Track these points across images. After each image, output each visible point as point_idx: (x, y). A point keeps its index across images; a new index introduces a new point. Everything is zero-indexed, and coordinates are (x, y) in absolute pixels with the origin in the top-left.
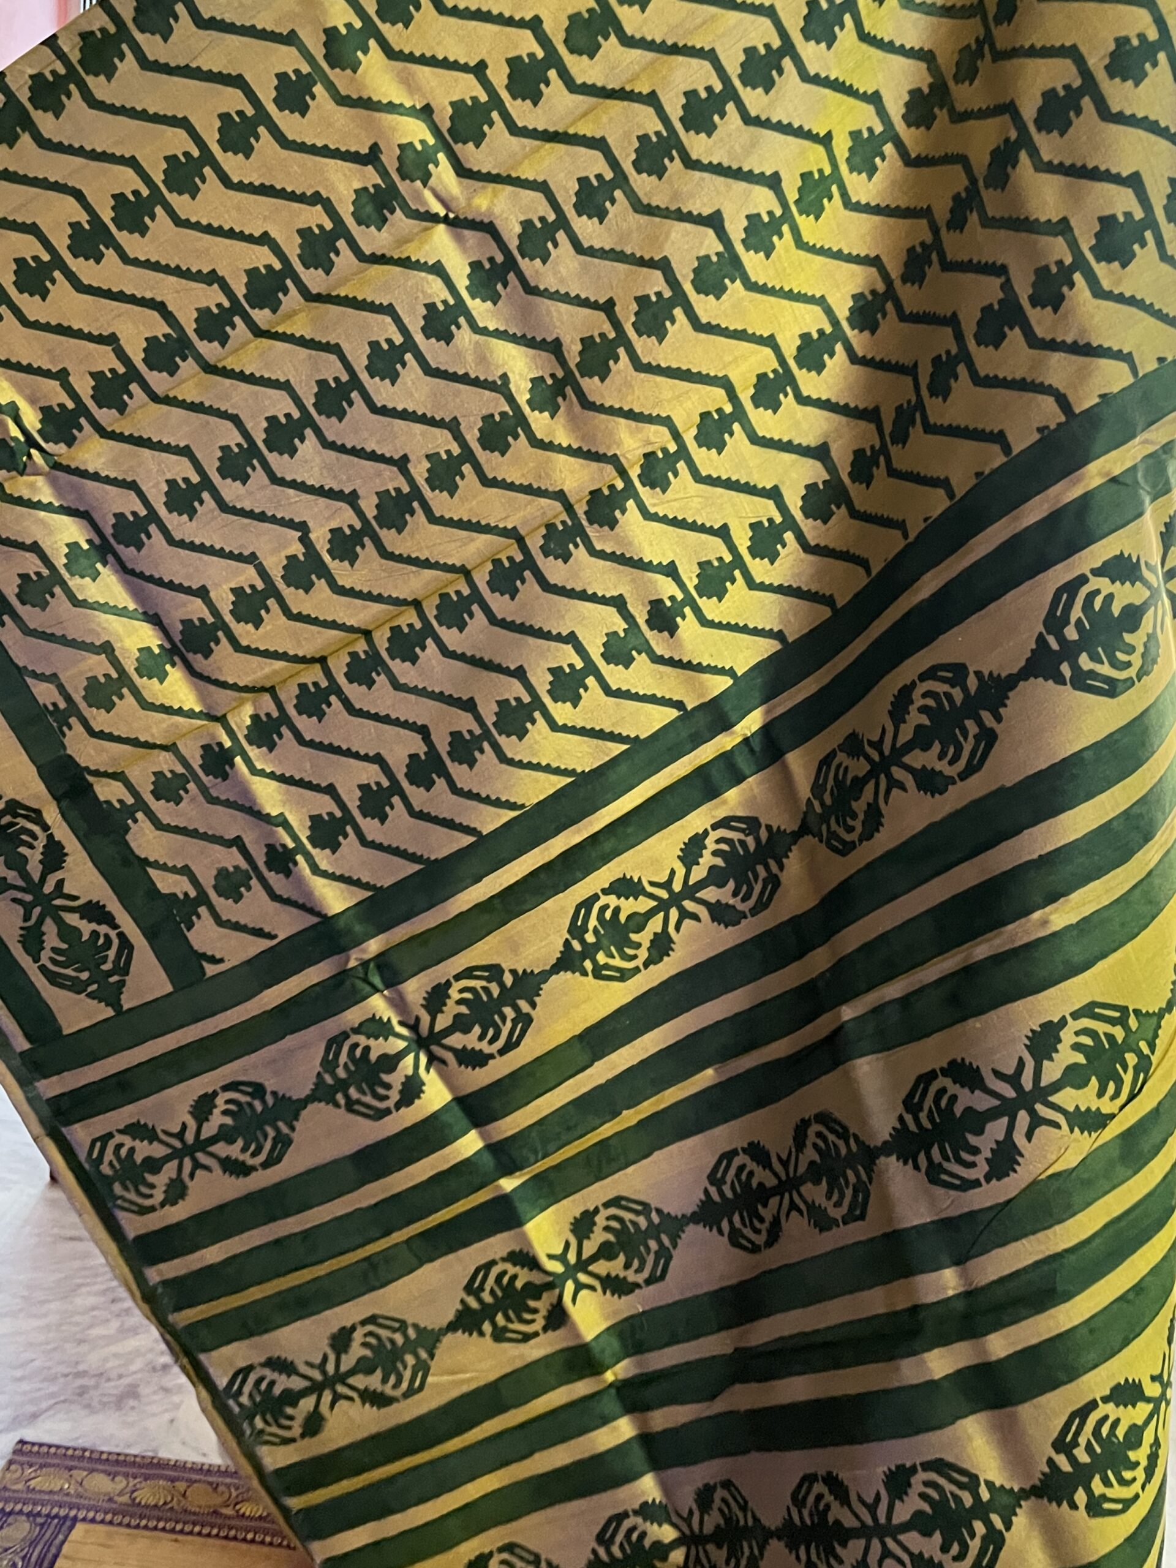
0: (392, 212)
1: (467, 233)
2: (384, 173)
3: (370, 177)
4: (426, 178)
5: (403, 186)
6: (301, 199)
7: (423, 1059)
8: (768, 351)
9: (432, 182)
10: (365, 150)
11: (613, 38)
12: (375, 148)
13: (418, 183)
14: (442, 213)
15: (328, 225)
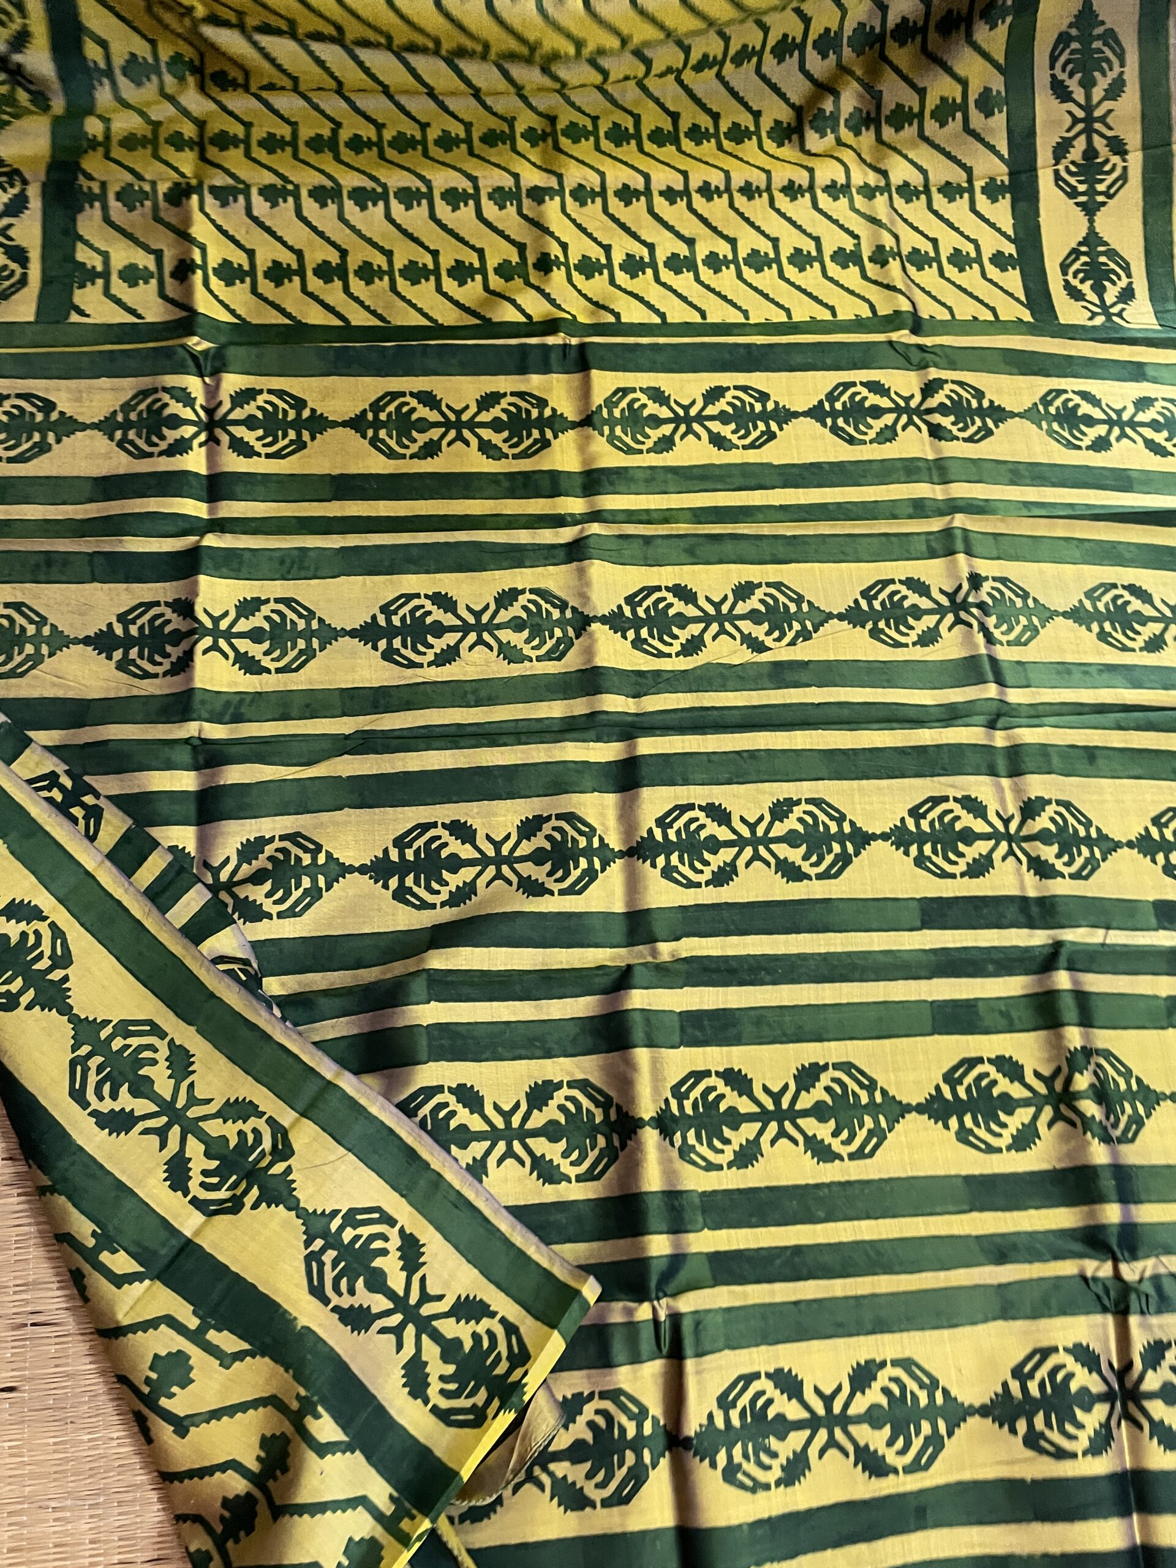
7: (203, 437)
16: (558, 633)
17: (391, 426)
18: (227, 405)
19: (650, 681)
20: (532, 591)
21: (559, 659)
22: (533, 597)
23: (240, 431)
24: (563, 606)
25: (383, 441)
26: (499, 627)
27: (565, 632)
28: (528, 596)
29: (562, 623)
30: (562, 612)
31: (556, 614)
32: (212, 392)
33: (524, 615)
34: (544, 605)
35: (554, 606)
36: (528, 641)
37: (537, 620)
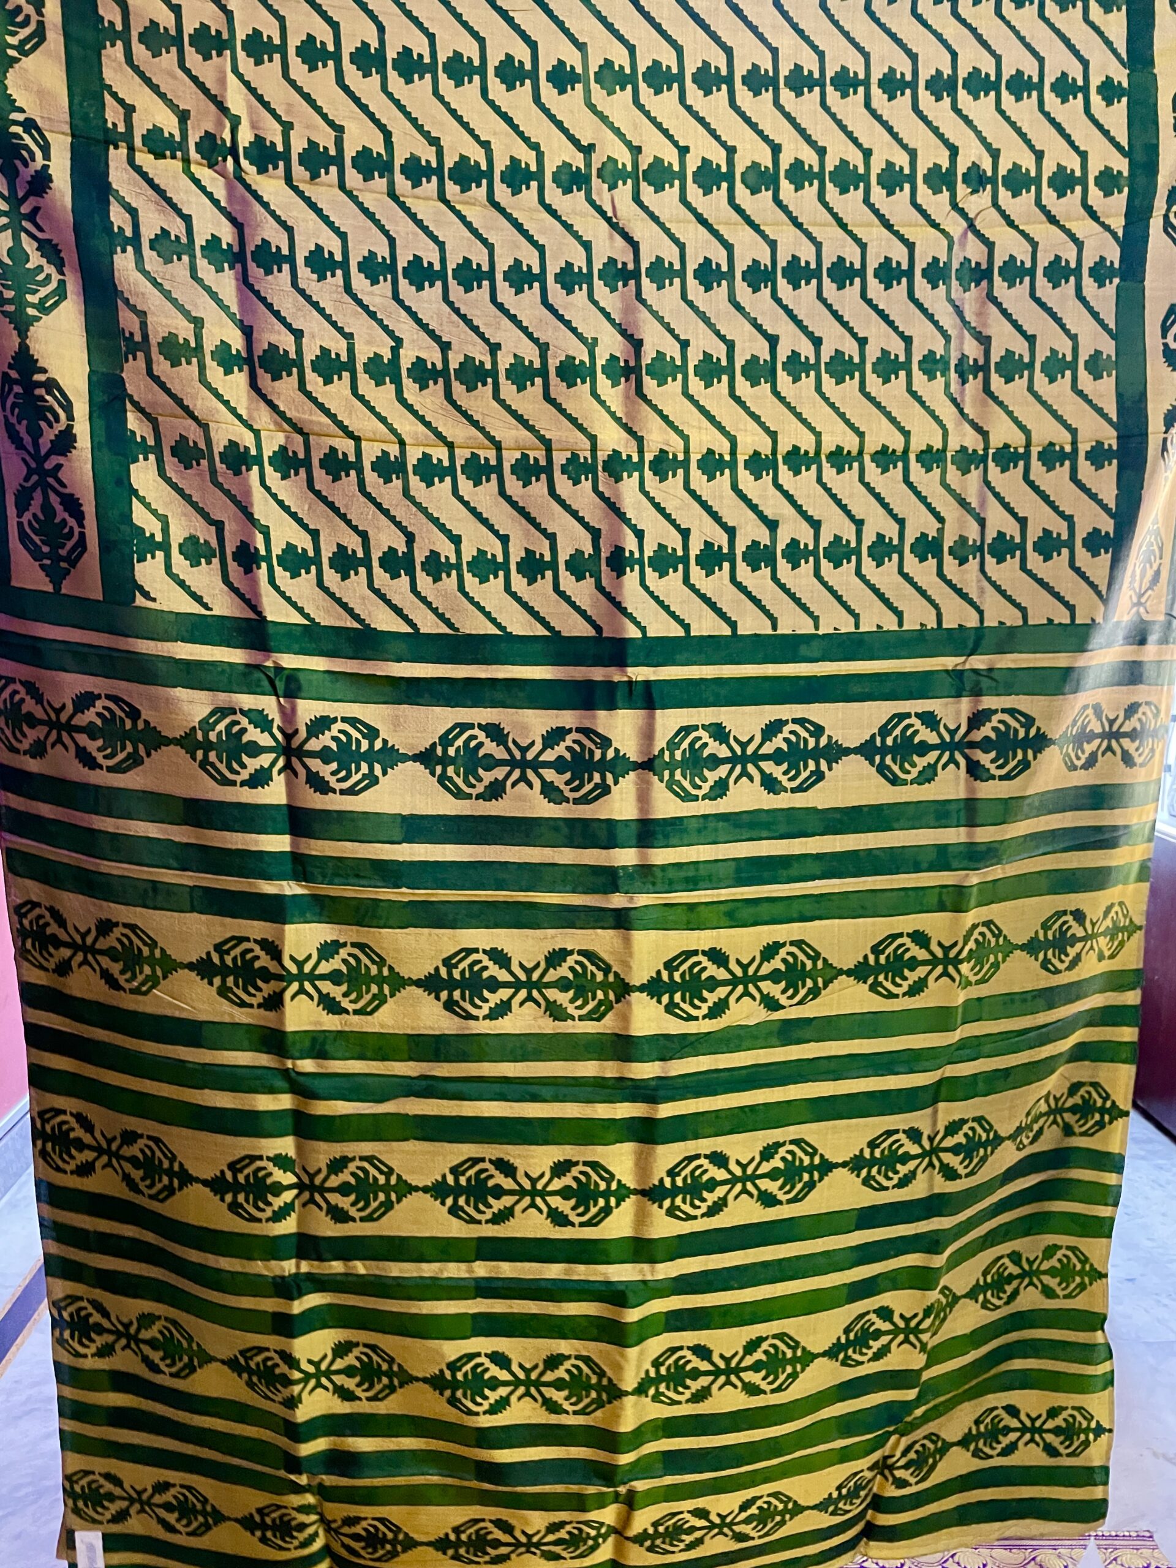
0: (579, 190)
1: (618, 238)
2: (588, 165)
3: (578, 160)
4: (613, 187)
5: (595, 181)
6: (526, 140)
7: (281, 762)
8: (769, 441)
9: (614, 192)
10: (584, 143)
11: (770, 193)
12: (592, 147)
13: (606, 186)
14: (610, 214)
15: (533, 168)
16: (600, 995)
17: (460, 761)
18: (303, 733)
19: (676, 1046)
20: (580, 953)
21: (598, 1020)
22: (581, 958)
23: (315, 764)
24: (607, 969)
25: (450, 779)
26: (548, 985)
27: (606, 995)
28: (576, 957)
29: (604, 986)
30: (606, 975)
31: (600, 976)
32: (288, 715)
33: (571, 976)
34: (590, 967)
35: (599, 968)
36: (572, 1001)
37: (582, 981)
